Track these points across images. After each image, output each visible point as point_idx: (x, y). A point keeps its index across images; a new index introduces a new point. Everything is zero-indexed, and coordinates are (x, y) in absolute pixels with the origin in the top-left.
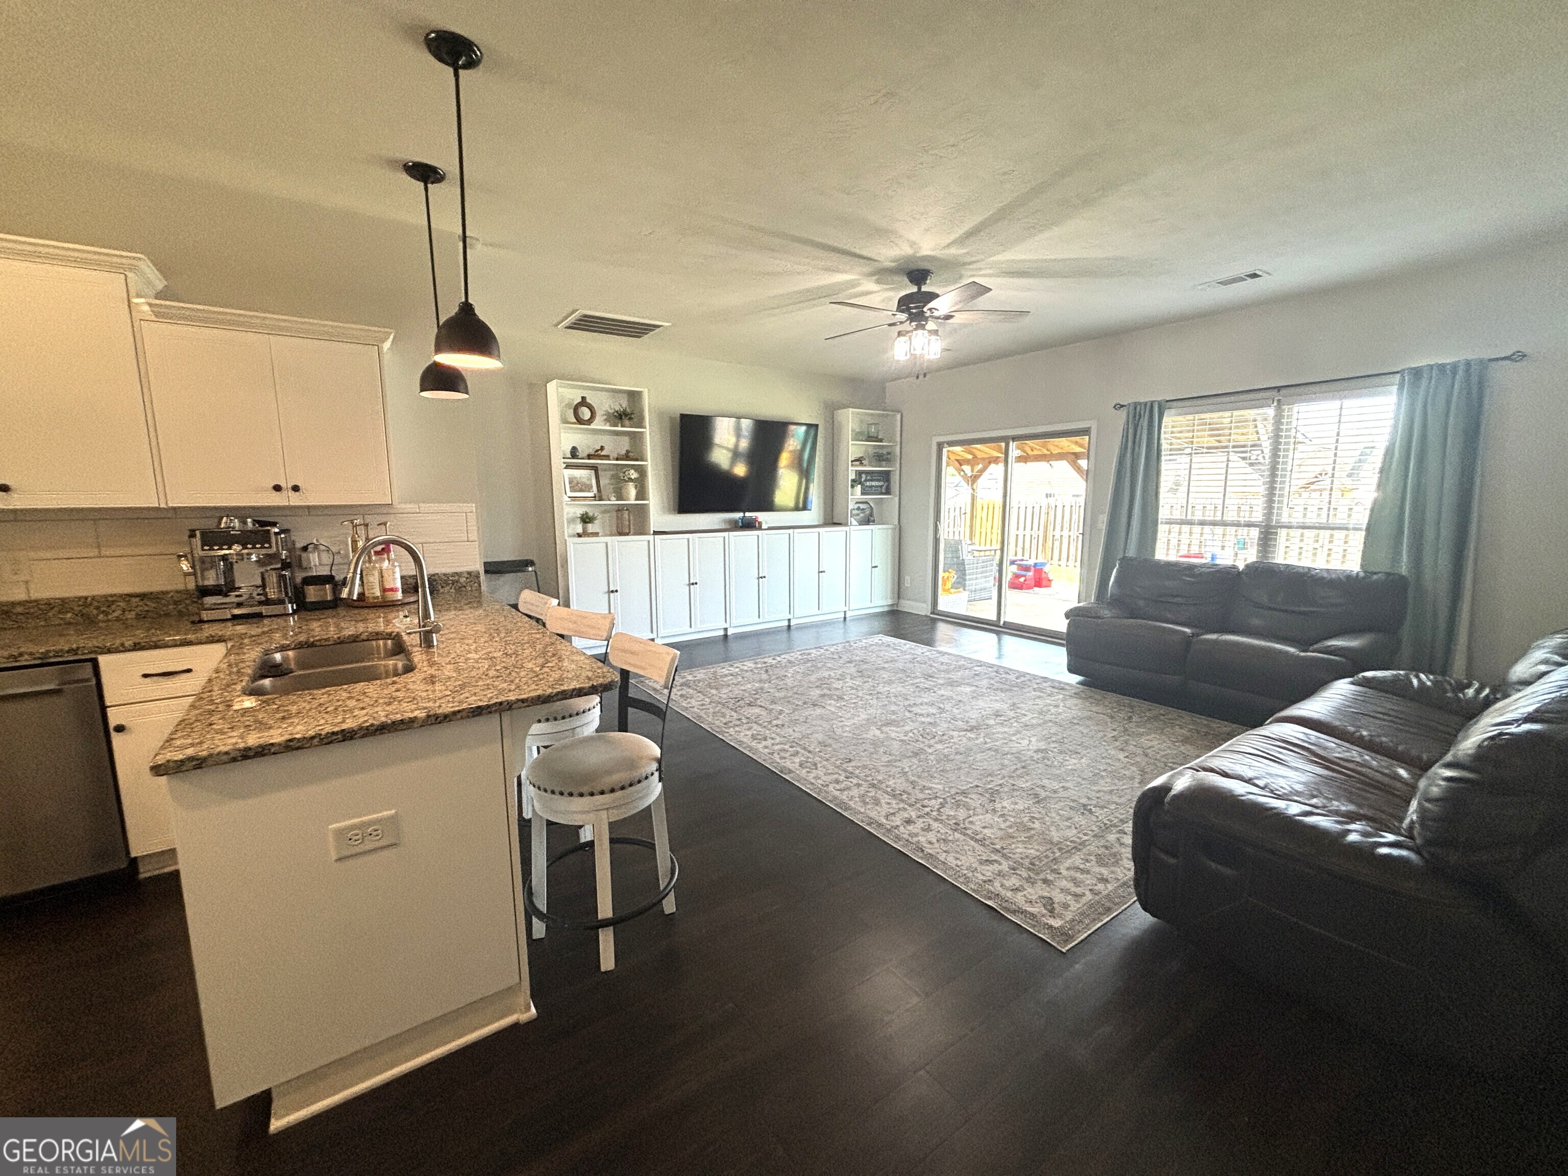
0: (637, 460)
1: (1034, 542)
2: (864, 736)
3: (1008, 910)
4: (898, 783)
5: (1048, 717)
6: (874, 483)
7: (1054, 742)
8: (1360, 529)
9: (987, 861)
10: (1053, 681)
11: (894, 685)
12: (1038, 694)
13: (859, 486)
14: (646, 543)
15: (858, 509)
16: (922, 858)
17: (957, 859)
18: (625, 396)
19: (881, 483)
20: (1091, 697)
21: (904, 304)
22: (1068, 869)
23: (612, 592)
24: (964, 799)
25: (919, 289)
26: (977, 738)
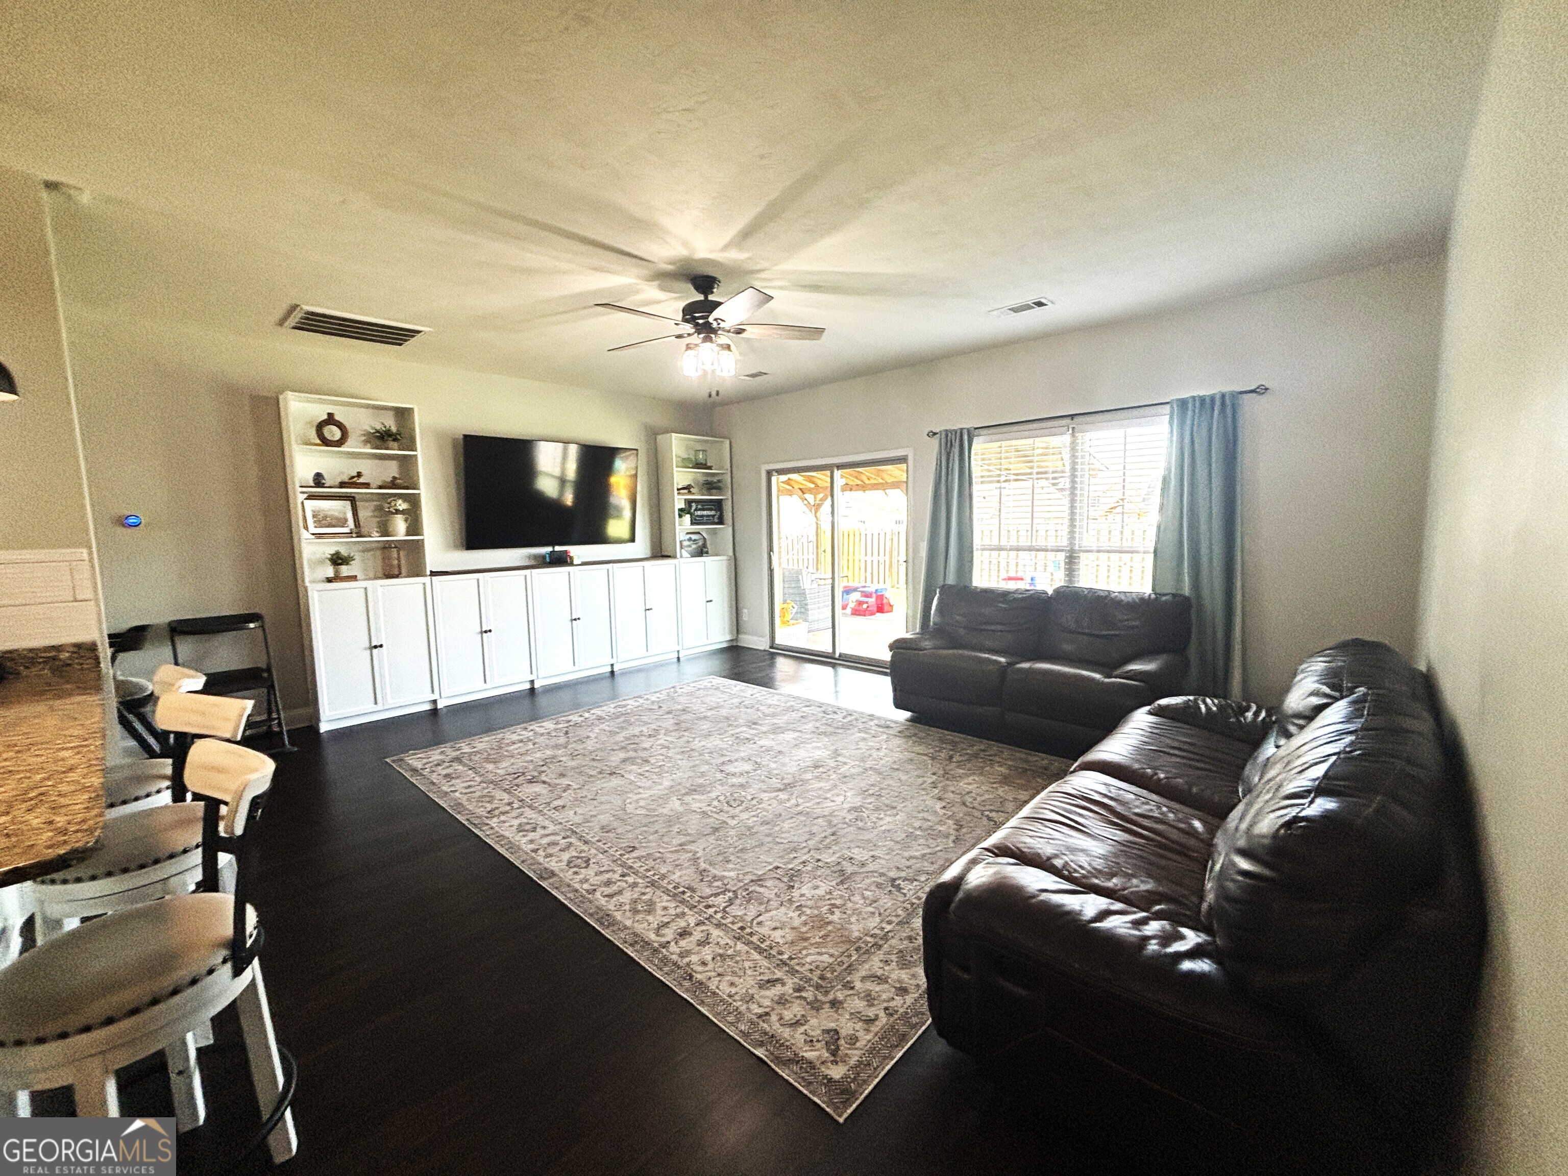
0: (407, 488)
1: (882, 567)
2: (661, 810)
3: (778, 1060)
4: (683, 876)
5: (869, 764)
6: (705, 513)
7: (870, 795)
8: (1149, 552)
9: (768, 981)
10: (879, 718)
11: (712, 738)
12: (862, 735)
13: (688, 516)
14: (422, 586)
15: (690, 539)
16: (687, 990)
17: (732, 984)
18: (391, 413)
19: (713, 513)
20: (915, 735)
21: (690, 313)
22: (863, 979)
23: (376, 647)
24: (758, 889)
25: (706, 297)
26: (789, 800)
